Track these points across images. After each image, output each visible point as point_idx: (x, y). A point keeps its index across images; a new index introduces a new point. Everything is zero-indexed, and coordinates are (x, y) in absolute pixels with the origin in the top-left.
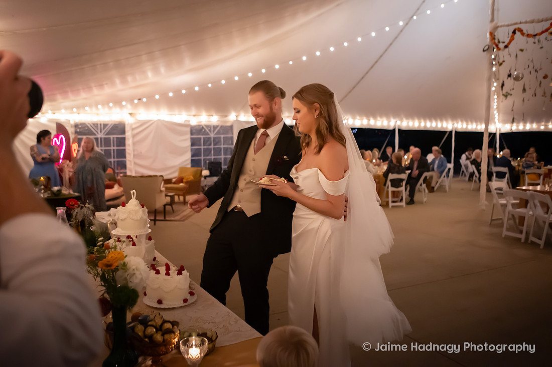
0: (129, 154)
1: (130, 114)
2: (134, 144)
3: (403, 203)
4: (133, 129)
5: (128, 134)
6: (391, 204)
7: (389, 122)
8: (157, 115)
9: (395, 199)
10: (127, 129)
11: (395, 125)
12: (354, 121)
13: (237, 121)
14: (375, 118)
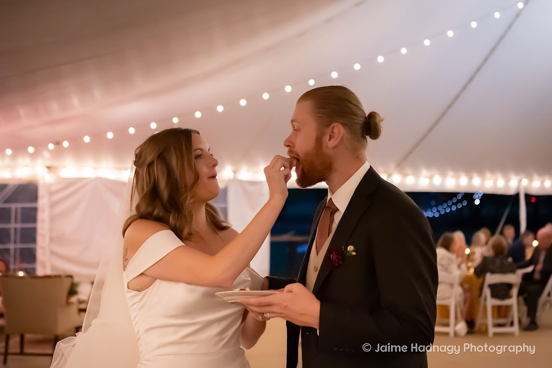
0: (43, 236)
1: (49, 168)
2: (53, 219)
3: (515, 329)
4: (52, 194)
5: (43, 202)
6: (492, 330)
7: (508, 181)
8: (95, 169)
9: (502, 321)
10: (42, 192)
11: (518, 187)
12: (443, 180)
13: (235, 180)
14: (481, 173)
